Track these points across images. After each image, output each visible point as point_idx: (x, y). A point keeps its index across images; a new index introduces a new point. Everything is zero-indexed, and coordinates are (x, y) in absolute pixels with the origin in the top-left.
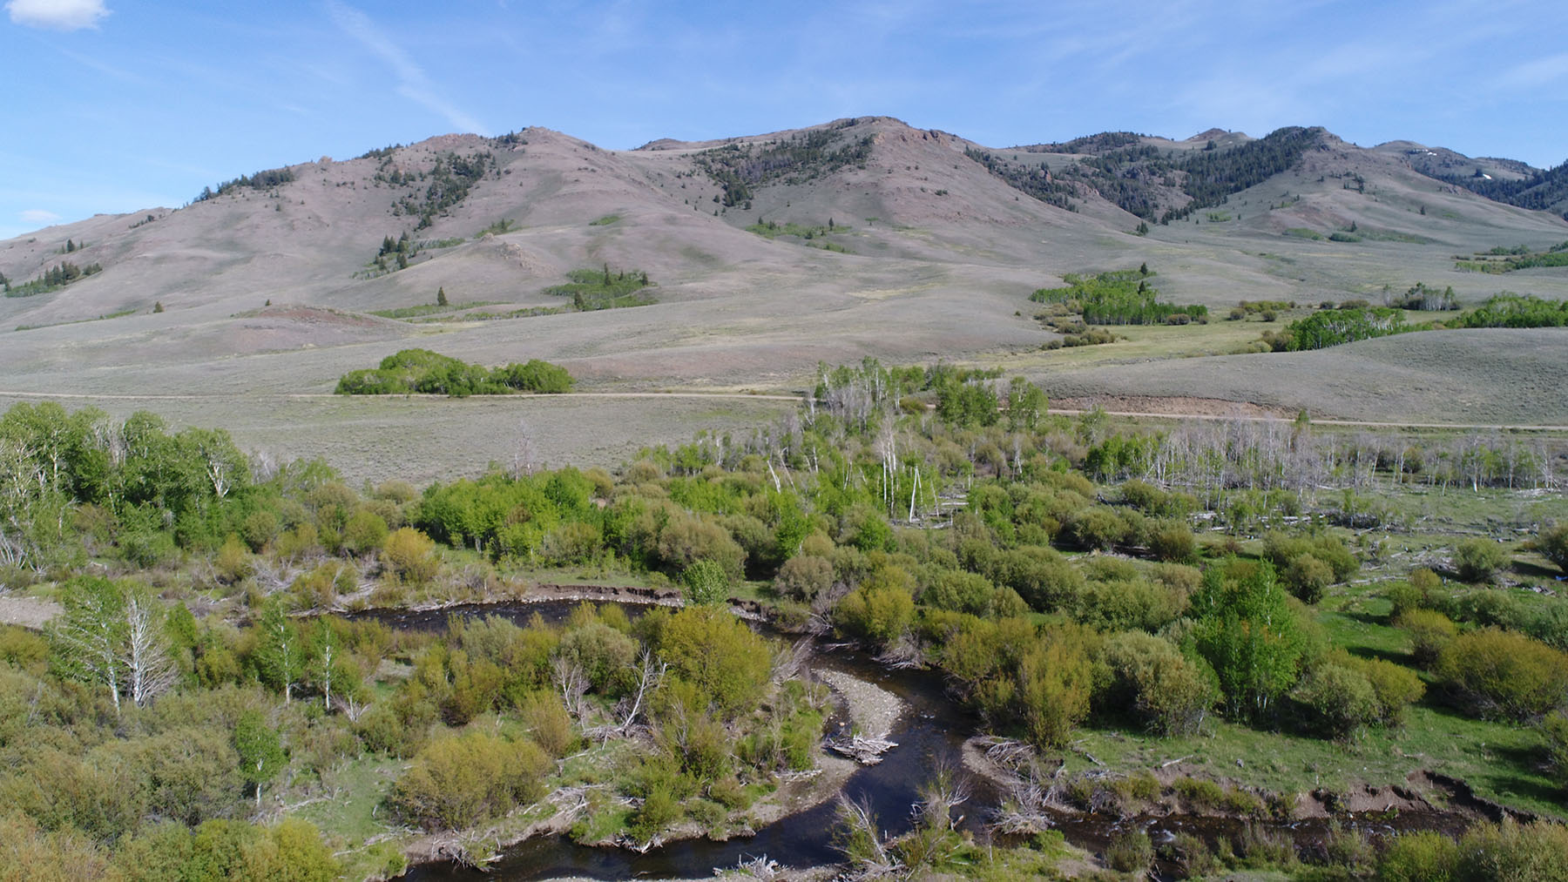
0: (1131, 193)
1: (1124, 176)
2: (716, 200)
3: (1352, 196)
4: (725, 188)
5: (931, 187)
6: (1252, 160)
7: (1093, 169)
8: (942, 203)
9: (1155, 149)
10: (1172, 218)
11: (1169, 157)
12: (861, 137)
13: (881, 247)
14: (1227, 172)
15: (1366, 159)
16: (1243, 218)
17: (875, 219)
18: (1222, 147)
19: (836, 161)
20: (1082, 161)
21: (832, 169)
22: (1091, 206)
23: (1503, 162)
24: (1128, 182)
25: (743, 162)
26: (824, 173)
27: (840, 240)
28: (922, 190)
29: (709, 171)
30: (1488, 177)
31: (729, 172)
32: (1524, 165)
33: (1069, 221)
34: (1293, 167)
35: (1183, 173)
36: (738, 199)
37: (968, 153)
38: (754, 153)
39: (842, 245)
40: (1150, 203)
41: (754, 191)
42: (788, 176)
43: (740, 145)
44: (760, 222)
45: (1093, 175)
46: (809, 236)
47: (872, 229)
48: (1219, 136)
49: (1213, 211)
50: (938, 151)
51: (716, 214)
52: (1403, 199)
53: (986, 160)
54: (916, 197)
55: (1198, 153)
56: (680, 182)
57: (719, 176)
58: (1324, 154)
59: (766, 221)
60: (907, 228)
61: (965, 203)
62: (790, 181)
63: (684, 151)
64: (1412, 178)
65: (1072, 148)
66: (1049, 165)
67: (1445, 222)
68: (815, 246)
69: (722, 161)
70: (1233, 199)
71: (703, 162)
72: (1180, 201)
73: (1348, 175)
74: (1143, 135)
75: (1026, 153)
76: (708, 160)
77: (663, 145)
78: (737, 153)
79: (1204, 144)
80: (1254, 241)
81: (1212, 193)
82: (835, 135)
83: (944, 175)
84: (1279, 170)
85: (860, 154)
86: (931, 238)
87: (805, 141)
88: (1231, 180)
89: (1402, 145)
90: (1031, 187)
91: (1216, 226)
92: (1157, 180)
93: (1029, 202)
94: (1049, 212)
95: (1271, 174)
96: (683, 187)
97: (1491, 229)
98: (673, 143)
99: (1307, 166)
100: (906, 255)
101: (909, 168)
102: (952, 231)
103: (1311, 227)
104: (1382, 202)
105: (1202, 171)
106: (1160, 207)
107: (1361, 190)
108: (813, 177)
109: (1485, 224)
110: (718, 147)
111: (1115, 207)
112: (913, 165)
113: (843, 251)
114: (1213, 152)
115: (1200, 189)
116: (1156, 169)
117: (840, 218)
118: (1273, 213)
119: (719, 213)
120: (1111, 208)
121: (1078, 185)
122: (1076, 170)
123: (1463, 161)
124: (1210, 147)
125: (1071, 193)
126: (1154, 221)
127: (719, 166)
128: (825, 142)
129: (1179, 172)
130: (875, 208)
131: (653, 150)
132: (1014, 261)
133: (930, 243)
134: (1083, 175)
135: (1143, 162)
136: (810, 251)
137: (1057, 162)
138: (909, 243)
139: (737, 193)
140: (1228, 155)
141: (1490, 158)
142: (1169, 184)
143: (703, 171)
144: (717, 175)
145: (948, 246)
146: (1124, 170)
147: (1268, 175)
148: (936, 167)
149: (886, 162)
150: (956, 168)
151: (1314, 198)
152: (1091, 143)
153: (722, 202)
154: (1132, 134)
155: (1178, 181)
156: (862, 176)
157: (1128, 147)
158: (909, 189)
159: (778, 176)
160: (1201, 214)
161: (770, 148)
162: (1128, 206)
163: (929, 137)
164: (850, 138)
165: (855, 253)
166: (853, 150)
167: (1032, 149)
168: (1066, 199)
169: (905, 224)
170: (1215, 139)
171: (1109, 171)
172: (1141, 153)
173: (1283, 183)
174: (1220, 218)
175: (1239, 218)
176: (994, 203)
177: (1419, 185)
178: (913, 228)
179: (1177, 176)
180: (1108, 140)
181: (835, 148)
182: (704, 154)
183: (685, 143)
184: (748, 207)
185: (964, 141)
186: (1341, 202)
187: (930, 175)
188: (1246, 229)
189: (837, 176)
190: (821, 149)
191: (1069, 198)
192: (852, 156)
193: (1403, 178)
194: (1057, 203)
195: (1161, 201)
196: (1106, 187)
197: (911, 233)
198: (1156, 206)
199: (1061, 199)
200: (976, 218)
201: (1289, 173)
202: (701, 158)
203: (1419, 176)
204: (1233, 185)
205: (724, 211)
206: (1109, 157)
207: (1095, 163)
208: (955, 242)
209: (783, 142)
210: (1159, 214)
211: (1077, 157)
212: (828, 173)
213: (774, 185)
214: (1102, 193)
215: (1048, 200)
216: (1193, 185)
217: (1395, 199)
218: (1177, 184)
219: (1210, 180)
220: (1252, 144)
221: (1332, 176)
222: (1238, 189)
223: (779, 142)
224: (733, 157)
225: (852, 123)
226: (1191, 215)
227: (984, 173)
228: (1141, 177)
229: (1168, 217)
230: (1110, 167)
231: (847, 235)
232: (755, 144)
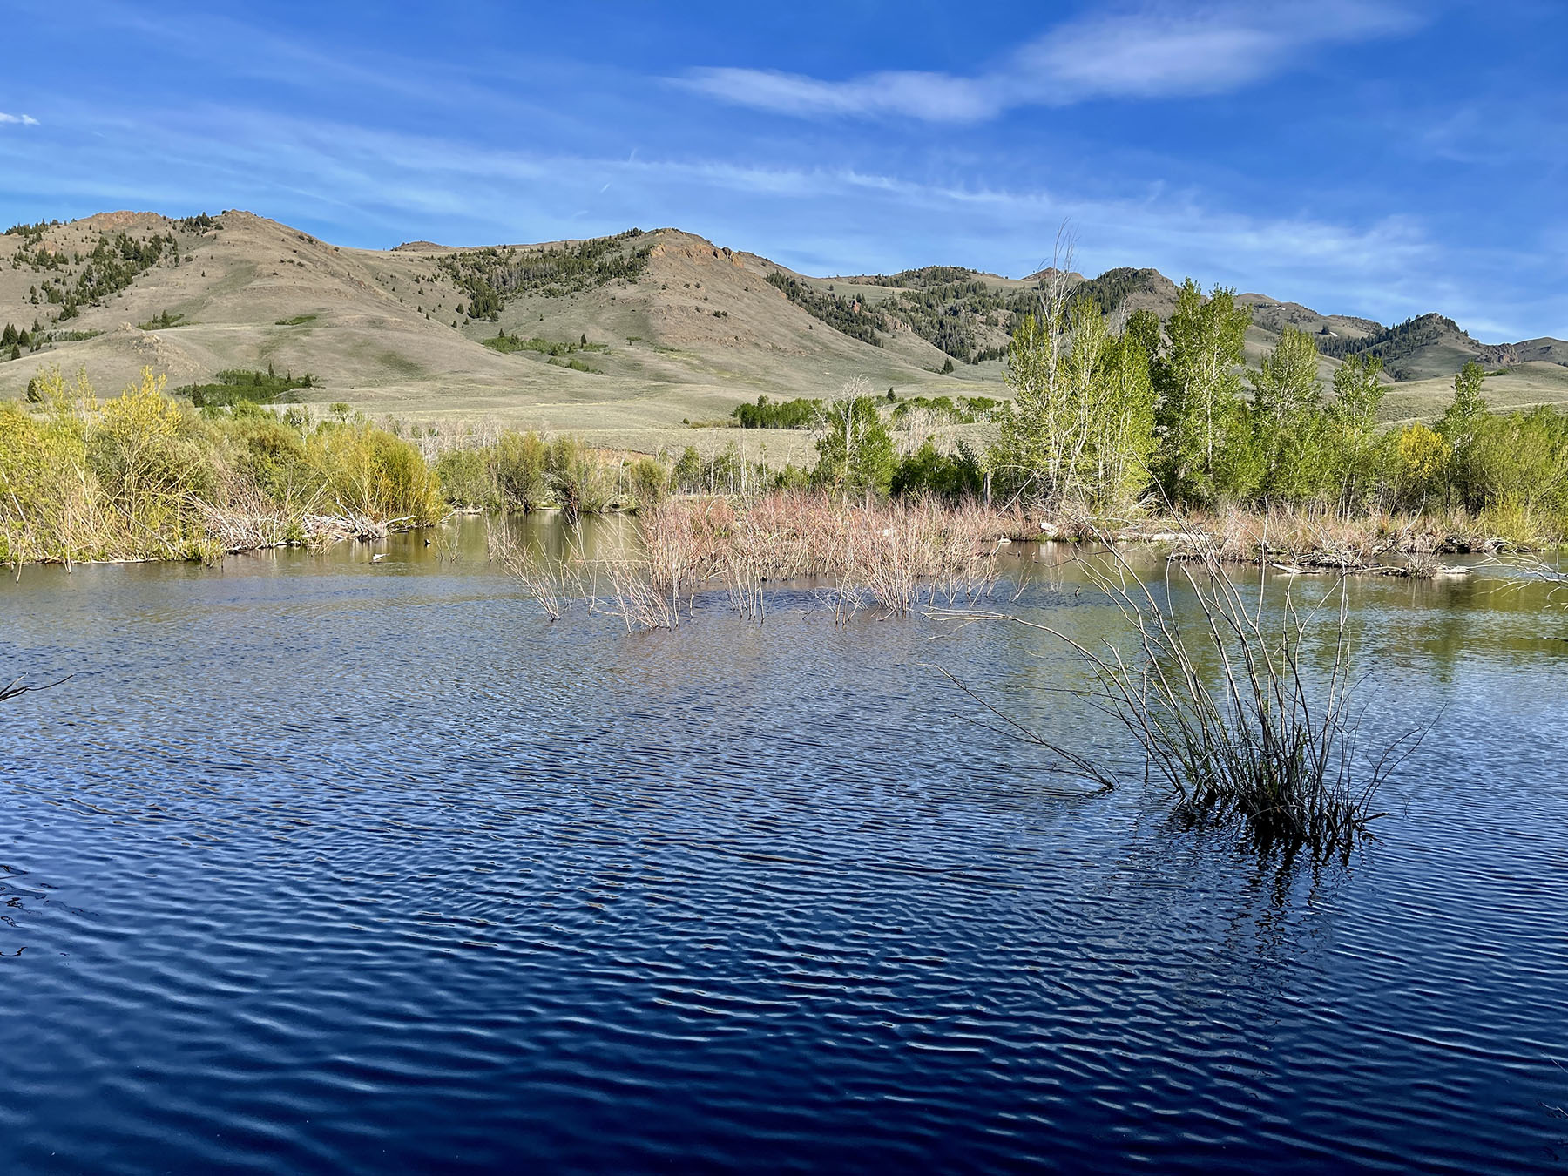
0: (949, 331)
1: (946, 313)
2: (460, 310)
4: (472, 297)
5: (710, 308)
7: (913, 304)
8: (718, 325)
9: (983, 287)
10: (985, 359)
11: (997, 295)
12: (639, 249)
13: (634, 367)
17: (636, 339)
19: (606, 273)
20: (903, 294)
21: (598, 282)
22: (900, 341)
24: (949, 320)
25: (499, 270)
26: (589, 286)
27: (589, 359)
28: (698, 309)
29: (456, 276)
30: (1335, 334)
31: (480, 279)
32: (1374, 323)
33: (864, 353)
35: (1009, 312)
36: (485, 310)
38: (514, 260)
39: (589, 364)
40: (967, 342)
41: (506, 303)
42: (547, 287)
43: (499, 251)
44: (502, 336)
45: (912, 309)
46: (554, 353)
48: (1053, 276)
50: (727, 269)
54: (688, 317)
56: (417, 287)
57: (469, 283)
58: (1150, 297)
59: (508, 335)
61: (747, 327)
62: (550, 293)
63: (430, 253)
65: (898, 282)
68: (558, 364)
69: (474, 266)
71: (450, 267)
72: (998, 339)
74: (974, 272)
75: (845, 284)
76: (458, 264)
78: (495, 260)
79: (1037, 284)
82: (612, 246)
83: (730, 296)
85: (634, 266)
86: (695, 362)
87: (577, 251)
89: (1255, 298)
92: (979, 318)
93: (824, 331)
94: (847, 344)
96: (420, 292)
98: (421, 245)
101: (688, 286)
102: (722, 356)
106: (978, 347)
108: (576, 290)
110: (472, 252)
111: (927, 345)
112: (694, 283)
113: (587, 370)
114: (1044, 292)
116: (979, 307)
117: (595, 335)
119: (460, 325)
120: (922, 346)
121: (888, 318)
122: (894, 304)
123: (1312, 318)
124: (1042, 288)
125: (881, 327)
126: (967, 360)
127: (470, 272)
128: (598, 252)
129: (1004, 311)
130: (641, 328)
133: (694, 367)
134: (901, 310)
135: (968, 299)
139: (486, 303)
142: (991, 323)
143: (449, 277)
144: (466, 281)
146: (947, 306)
148: (723, 287)
149: (662, 277)
150: (748, 291)
152: (919, 277)
153: (465, 312)
154: (963, 269)
155: (1002, 320)
156: (631, 290)
157: (957, 283)
158: (682, 309)
159: (536, 286)
161: (535, 256)
162: (943, 344)
164: (628, 250)
166: (626, 263)
169: (670, 345)
170: (1048, 281)
171: (930, 306)
172: (969, 291)
176: (784, 331)
179: (1002, 315)
180: (937, 274)
181: (608, 259)
182: (454, 257)
184: (494, 319)
187: (711, 295)
189: (603, 289)
190: (593, 259)
191: (875, 331)
194: (860, 336)
195: (979, 340)
197: (674, 356)
198: (973, 346)
199: (866, 332)
200: (756, 345)
202: (448, 262)
205: (465, 322)
206: (933, 293)
207: (917, 298)
208: (724, 368)
209: (551, 251)
210: (973, 354)
211: (899, 291)
212: (593, 286)
213: (530, 296)
214: (917, 329)
216: (1017, 326)
218: (1000, 324)
220: (1084, 284)
223: (547, 249)
224: (489, 263)
225: (635, 234)
226: (1005, 358)
227: (779, 298)
228: (962, 314)
229: (981, 358)
230: (932, 302)
231: (599, 354)
232: (518, 250)
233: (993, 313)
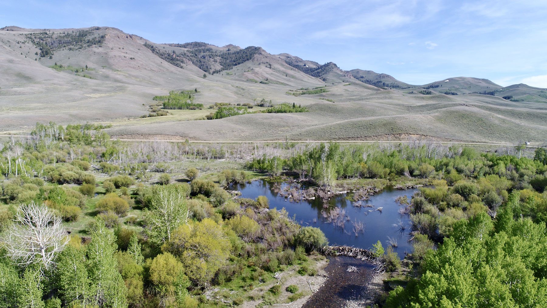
0: (203, 63)
1: (201, 57)
2: (37, 54)
3: (268, 70)
4: (41, 49)
5: (129, 56)
6: (241, 56)
7: (191, 54)
8: (132, 62)
9: (211, 49)
10: (215, 73)
11: (216, 52)
12: (101, 35)
13: (107, 77)
14: (233, 59)
15: (272, 58)
16: (236, 74)
17: (105, 67)
18: (232, 50)
19: (91, 43)
20: (187, 51)
21: (88, 46)
22: (189, 67)
23: (312, 62)
24: (202, 60)
25: (49, 40)
26: (85, 47)
27: (90, 74)
28: (125, 57)
29: (33, 42)
30: (307, 66)
31: (43, 43)
32: (317, 63)
33: (179, 72)
34: (252, 59)
35: (220, 58)
36: (47, 54)
37: (146, 45)
38: (54, 36)
39: (90, 76)
40: (209, 67)
41: (54, 52)
42: (69, 47)
43: (48, 33)
44: (56, 64)
45: (191, 56)
46: (77, 71)
47: (104, 70)
48: (232, 47)
49: (228, 71)
50: (132, 43)
51: (36, 60)
52: (282, 71)
53: (152, 48)
54: (122, 59)
55: (225, 52)
56: (19, 45)
58: (261, 56)
59: (58, 64)
60: (118, 71)
61: (141, 63)
62: (70, 49)
63: (21, 33)
64: (285, 65)
65: (185, 46)
66: (176, 51)
67: (292, 79)
68: (79, 75)
69: (40, 38)
70: (235, 68)
71: (30, 38)
72: (218, 67)
73: (267, 63)
74: (208, 44)
75: (168, 46)
76: (33, 37)
77: (13, 29)
78: (47, 36)
79: (227, 49)
80: (237, 82)
81: (229, 65)
82: (91, 33)
83: (134, 52)
84: (248, 60)
85: (100, 41)
86: (127, 75)
87: (78, 34)
88: (235, 62)
89: (286, 55)
90: (168, 59)
91: (228, 76)
92: (212, 60)
93: (166, 64)
94: (173, 68)
95: (246, 61)
96: (20, 47)
97: (303, 82)
98: (18, 29)
99: (256, 59)
100: (116, 81)
101: (120, 48)
102: (135, 73)
103: (256, 79)
104: (276, 72)
105: (226, 58)
106: (212, 69)
107: (270, 68)
108: (80, 48)
109: (302, 80)
110: (38, 32)
111: (197, 68)
112: (121, 47)
113: (91, 78)
114: (229, 52)
115: (225, 64)
116: (211, 56)
117: (90, 65)
118: (245, 73)
119: (38, 59)
120: (196, 68)
121: (184, 59)
122: (185, 54)
123: (301, 61)
124: (229, 50)
125: (182, 62)
126: (210, 73)
127: (38, 40)
128: (86, 35)
129: (219, 57)
130: (106, 62)
131: (8, 30)
132: (157, 85)
133: (126, 77)
134: (187, 56)
135: (207, 53)
136: (76, 77)
137: (179, 51)
138: (118, 76)
139: (46, 52)
140: (234, 53)
141: (309, 61)
142: (215, 61)
143: (30, 42)
144: (37, 44)
145: (133, 78)
146: (201, 55)
147: (245, 61)
148: (131, 49)
149: (111, 45)
150: (139, 50)
151: (257, 69)
152: (191, 45)
153: (39, 55)
154: (204, 43)
155: (218, 61)
156: (100, 50)
157: (203, 47)
158: (120, 56)
159: (65, 47)
160: (224, 72)
161: (62, 35)
162: (202, 68)
163: (129, 37)
164: (96, 35)
165: (95, 79)
166: (97, 40)
167: (171, 45)
168: (180, 64)
169: (117, 69)
170: (230, 48)
171: (196, 55)
172: (207, 50)
173: (249, 64)
174: (230, 74)
175: (235, 74)
176: (154, 64)
177: (286, 68)
178: (120, 71)
179: (218, 59)
180: (196, 44)
181: (90, 38)
182: (31, 34)
183: (24, 29)
184: (51, 58)
185: (145, 40)
186: (265, 71)
187: (128, 52)
188: (236, 78)
189: (90, 49)
190: (84, 38)
191: (181, 63)
192: (96, 42)
193: (282, 65)
194: (177, 65)
195: (212, 67)
196: (195, 61)
197: (119, 73)
200: (145, 69)
201: (250, 61)
202: (30, 36)
203: (287, 65)
204: (235, 63)
205: (40, 59)
206: (196, 51)
207: (192, 52)
208: (136, 77)
209: (68, 33)
210: (211, 71)
211: (186, 49)
212: (87, 47)
213: (63, 50)
214: (193, 63)
215: (174, 64)
216: (223, 62)
217: (279, 71)
218: (218, 62)
219: (228, 61)
220: (241, 50)
221: (263, 63)
222: (236, 65)
223: (66, 33)
224: (45, 37)
225: (98, 29)
226: (221, 72)
227: (150, 53)
228: (206, 58)
229: (214, 72)
230: (197, 54)
231: (93, 72)
232: (55, 32)
233: (215, 58)
